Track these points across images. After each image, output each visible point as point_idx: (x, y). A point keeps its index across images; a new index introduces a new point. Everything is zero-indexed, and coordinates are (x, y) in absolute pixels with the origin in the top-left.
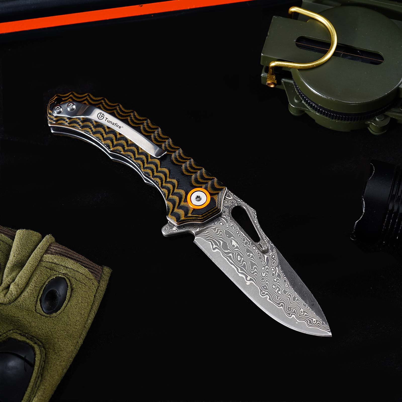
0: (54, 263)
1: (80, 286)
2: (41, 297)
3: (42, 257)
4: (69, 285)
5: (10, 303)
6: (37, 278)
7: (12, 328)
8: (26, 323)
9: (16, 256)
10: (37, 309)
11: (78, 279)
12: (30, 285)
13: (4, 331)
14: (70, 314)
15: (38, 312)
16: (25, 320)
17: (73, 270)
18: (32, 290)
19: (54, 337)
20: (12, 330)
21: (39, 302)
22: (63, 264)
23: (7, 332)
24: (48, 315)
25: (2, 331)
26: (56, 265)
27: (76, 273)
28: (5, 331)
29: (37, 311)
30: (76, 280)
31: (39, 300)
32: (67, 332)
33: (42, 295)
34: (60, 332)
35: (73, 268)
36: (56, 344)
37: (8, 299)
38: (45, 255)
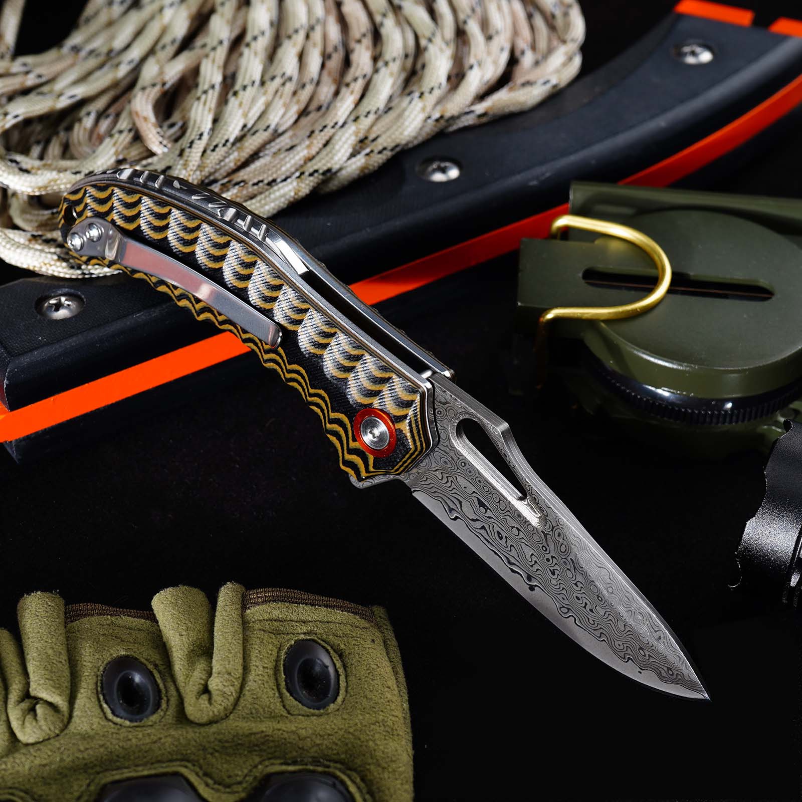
0: (275, 621)
1: (354, 642)
2: (286, 684)
3: (242, 616)
4: (329, 648)
5: (227, 717)
6: (259, 651)
7: (257, 759)
8: (286, 735)
9: (184, 633)
10: (289, 709)
11: (340, 633)
12: (253, 668)
13: (243, 772)
14: (368, 693)
15: (295, 713)
16: (281, 732)
17: (320, 622)
18: (262, 675)
19: (362, 739)
20: (260, 763)
21: (288, 695)
22: (294, 617)
23: (251, 771)
24: (322, 711)
25: (240, 773)
26: (281, 623)
27: (332, 626)
28: (246, 771)
29: (291, 712)
30: (337, 636)
31: (284, 691)
32: (384, 725)
33: (286, 681)
34: (370, 727)
35: (318, 619)
36: (375, 750)
37: (221, 705)
38: (248, 611)
